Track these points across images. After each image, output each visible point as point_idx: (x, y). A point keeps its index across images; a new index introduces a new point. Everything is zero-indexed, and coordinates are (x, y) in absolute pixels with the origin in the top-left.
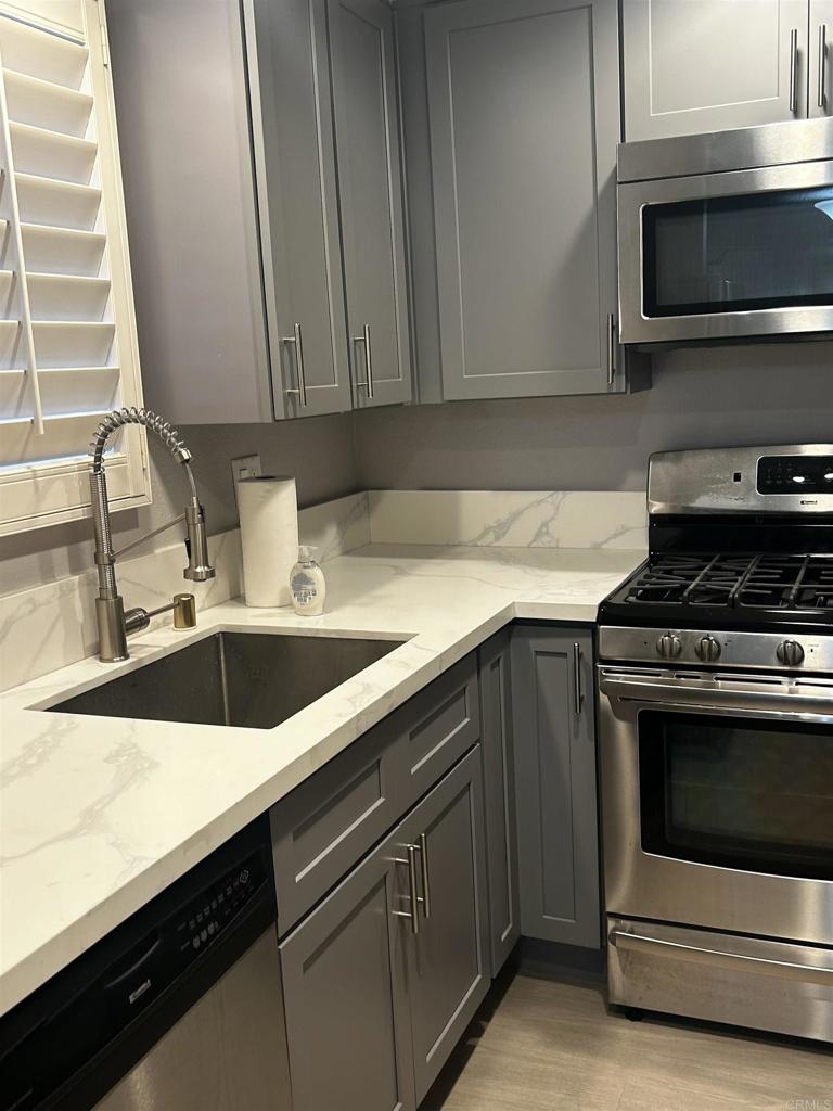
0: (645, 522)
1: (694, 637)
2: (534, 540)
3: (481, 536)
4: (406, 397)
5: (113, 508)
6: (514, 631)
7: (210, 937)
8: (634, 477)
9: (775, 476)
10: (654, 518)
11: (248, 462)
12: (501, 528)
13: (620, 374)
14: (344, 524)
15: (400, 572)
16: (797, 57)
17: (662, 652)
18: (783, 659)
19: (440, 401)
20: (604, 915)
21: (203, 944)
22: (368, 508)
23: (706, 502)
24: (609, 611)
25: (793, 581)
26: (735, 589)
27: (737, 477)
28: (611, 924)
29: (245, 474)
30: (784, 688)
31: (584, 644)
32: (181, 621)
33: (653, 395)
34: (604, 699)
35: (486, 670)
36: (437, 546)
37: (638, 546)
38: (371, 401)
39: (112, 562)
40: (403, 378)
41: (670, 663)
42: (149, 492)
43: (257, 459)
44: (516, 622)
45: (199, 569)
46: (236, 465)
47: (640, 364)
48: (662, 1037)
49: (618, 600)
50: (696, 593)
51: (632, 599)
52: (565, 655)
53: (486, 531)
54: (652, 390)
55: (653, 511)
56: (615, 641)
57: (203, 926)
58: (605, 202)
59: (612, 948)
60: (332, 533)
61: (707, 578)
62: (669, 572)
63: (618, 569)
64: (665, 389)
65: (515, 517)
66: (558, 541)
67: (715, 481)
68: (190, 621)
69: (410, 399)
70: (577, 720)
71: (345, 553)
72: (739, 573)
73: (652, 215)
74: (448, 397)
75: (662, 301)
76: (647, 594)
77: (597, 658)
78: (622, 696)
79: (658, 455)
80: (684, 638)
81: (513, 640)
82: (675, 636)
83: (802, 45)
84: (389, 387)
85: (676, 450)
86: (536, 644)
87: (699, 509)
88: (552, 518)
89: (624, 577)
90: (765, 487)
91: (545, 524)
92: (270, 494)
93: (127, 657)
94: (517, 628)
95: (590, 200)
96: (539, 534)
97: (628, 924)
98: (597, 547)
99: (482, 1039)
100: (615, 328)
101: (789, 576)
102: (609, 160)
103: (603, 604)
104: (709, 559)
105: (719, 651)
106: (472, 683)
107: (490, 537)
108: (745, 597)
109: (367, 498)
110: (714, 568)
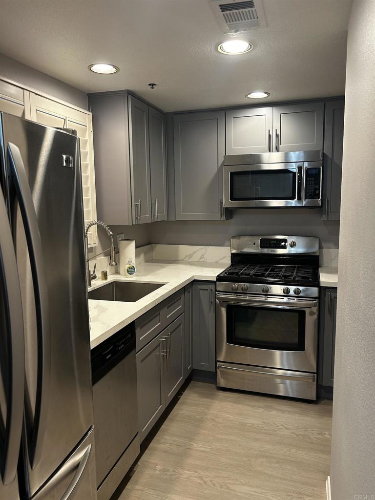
0: (230, 255)
1: (241, 285)
2: (200, 259)
3: (185, 258)
4: (165, 219)
5: (89, 246)
6: (194, 283)
7: (123, 348)
8: (227, 243)
9: (265, 244)
10: (232, 254)
11: (121, 235)
12: (190, 256)
13: (223, 215)
14: (145, 254)
15: (162, 267)
16: (270, 136)
17: (233, 289)
18: (263, 291)
19: (174, 220)
20: (216, 361)
21: (121, 349)
22: (152, 249)
23: (246, 250)
24: (219, 278)
25: (267, 271)
26: (252, 273)
27: (254, 244)
28: (218, 363)
29: (120, 239)
30: (263, 299)
31: (213, 287)
32: (103, 278)
33: (232, 221)
34: (217, 301)
35: (186, 293)
36: (172, 260)
37: (228, 262)
38: (157, 220)
39: (88, 261)
40: (165, 213)
41: (235, 292)
42: (97, 243)
43: (123, 234)
44: (195, 281)
45: (113, 263)
46: (118, 236)
47: (229, 213)
48: (231, 395)
49: (222, 275)
50: (242, 274)
51: (225, 275)
52: (207, 290)
53: (186, 256)
54: (232, 219)
55: (232, 252)
56: (221, 286)
57: (121, 345)
58: (220, 170)
59: (218, 371)
60: (142, 256)
61: (245, 270)
62: (236, 268)
63: (223, 268)
64: (236, 219)
65: (194, 253)
66: (206, 260)
67: (249, 245)
68: (106, 278)
69: (166, 219)
70: (210, 308)
71: (146, 261)
72: (254, 269)
73: (233, 174)
74: (177, 219)
75: (234, 197)
76: (230, 274)
77: (216, 290)
78: (223, 301)
79: (234, 237)
80: (238, 285)
81: (194, 286)
82: (235, 285)
83: (271, 133)
84: (161, 216)
85: (238, 236)
86: (200, 287)
87: (244, 252)
88: (205, 253)
89: (224, 270)
90: (261, 247)
91: (203, 255)
92: (128, 244)
93: (91, 287)
94: (195, 282)
95: (217, 169)
96: (201, 258)
97: (223, 364)
98: (217, 262)
99: (182, 396)
100: (222, 203)
101: (266, 270)
102: (221, 159)
103: (218, 276)
104: (246, 266)
105: (247, 289)
106: (182, 296)
107: (187, 258)
108: (255, 275)
109: (152, 246)
110: (247, 268)
